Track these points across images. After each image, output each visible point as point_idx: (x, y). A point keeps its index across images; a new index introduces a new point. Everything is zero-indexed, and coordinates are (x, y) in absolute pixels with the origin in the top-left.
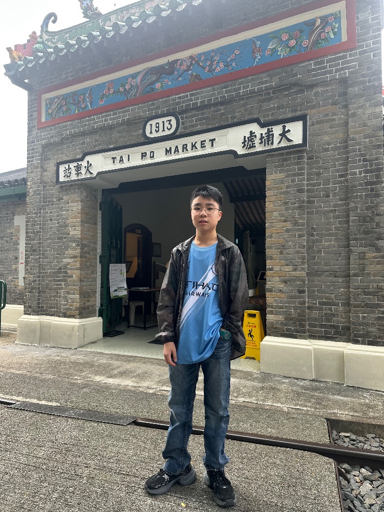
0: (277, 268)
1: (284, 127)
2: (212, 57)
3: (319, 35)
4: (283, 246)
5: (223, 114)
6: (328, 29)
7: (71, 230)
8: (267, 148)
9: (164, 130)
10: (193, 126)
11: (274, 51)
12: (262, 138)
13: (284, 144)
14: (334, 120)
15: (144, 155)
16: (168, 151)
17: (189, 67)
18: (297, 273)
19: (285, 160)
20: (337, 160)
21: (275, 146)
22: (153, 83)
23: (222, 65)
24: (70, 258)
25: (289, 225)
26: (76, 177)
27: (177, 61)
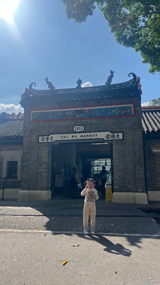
1: (118, 134)
2: (95, 111)
3: (126, 111)
4: (118, 166)
5: (99, 128)
6: (128, 110)
7: (43, 159)
8: (113, 139)
9: (80, 130)
10: (89, 130)
11: (114, 112)
12: (111, 136)
13: (118, 138)
14: (130, 133)
15: (73, 136)
16: (81, 136)
17: (88, 112)
18: (122, 174)
19: (117, 143)
21: (115, 139)
22: (76, 115)
23: (99, 114)
24: (43, 169)
25: (119, 161)
26: (46, 141)
27: (84, 110)
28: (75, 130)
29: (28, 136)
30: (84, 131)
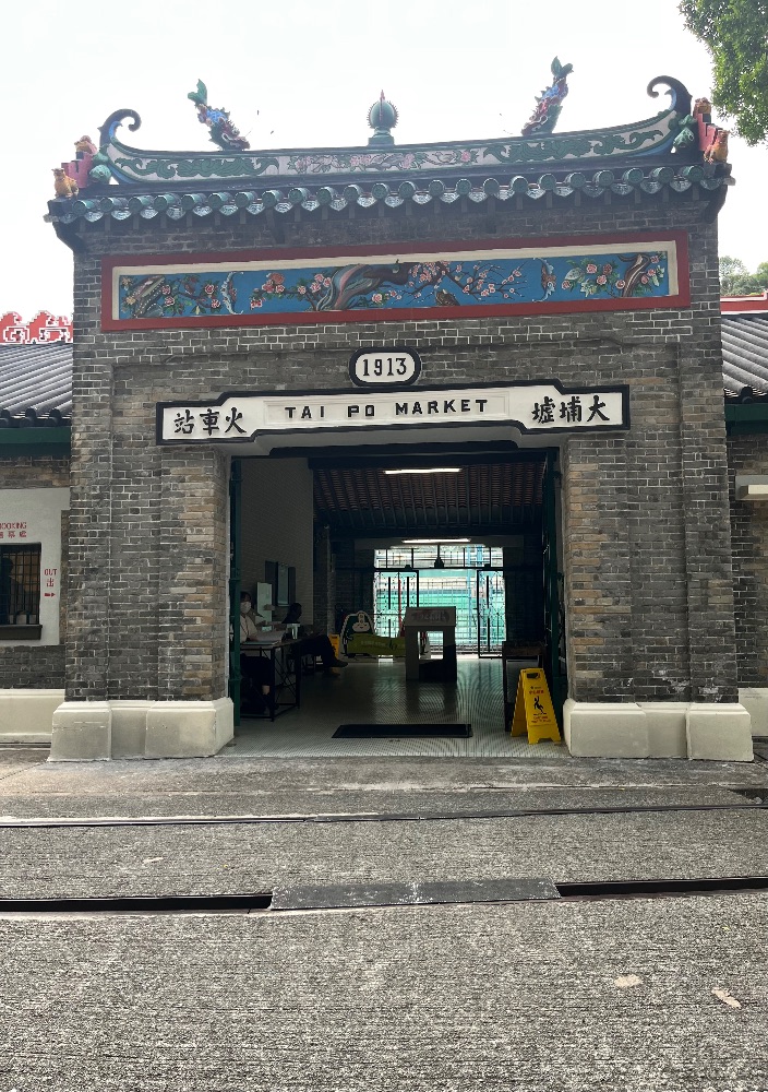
0: (590, 601)
1: (596, 398)
2: (476, 272)
3: (640, 277)
4: (598, 568)
5: (494, 364)
6: (651, 273)
7: (189, 531)
8: (572, 424)
9: (390, 374)
10: (444, 374)
11: (575, 284)
12: (564, 409)
13: (597, 421)
14: (661, 397)
15: (352, 410)
16: (401, 409)
17: (434, 281)
18: (620, 608)
19: (596, 444)
20: (667, 452)
21: (583, 423)
23: (492, 288)
24: (189, 585)
25: (605, 538)
26: (205, 435)
27: (411, 265)
28: (366, 374)
29: (100, 407)
30: (416, 384)
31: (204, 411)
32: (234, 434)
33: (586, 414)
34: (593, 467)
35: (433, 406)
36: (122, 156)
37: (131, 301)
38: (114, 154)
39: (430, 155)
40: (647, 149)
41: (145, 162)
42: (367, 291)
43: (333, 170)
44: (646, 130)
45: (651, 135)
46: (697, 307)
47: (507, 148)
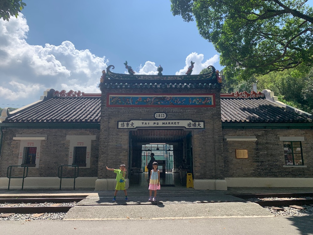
0: (198, 160)
1: (199, 123)
2: (177, 99)
3: (206, 102)
4: (199, 154)
5: (181, 116)
6: (209, 101)
7: (123, 146)
8: (194, 127)
9: (161, 117)
10: (171, 117)
11: (195, 102)
12: (193, 125)
13: (199, 127)
14: (210, 123)
15: (155, 123)
16: (163, 123)
17: (170, 100)
18: (203, 162)
19: (199, 131)
23: (180, 102)
24: (123, 156)
25: (201, 149)
26: (127, 127)
27: (166, 97)
28: (157, 117)
29: (106, 121)
30: (166, 119)
31: (126, 123)
32: (132, 127)
33: (197, 126)
34: (198, 135)
35: (169, 123)
36: (111, 74)
37: (112, 101)
38: (109, 74)
39: (169, 78)
40: (207, 79)
41: (116, 75)
42: (157, 102)
43: (151, 79)
44: (208, 75)
45: (208, 76)
46: (216, 107)
47: (183, 77)
